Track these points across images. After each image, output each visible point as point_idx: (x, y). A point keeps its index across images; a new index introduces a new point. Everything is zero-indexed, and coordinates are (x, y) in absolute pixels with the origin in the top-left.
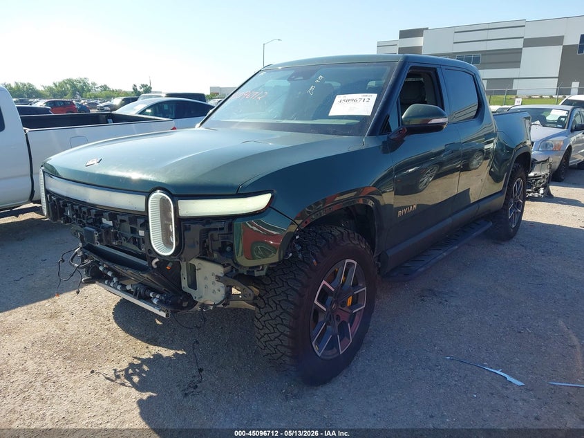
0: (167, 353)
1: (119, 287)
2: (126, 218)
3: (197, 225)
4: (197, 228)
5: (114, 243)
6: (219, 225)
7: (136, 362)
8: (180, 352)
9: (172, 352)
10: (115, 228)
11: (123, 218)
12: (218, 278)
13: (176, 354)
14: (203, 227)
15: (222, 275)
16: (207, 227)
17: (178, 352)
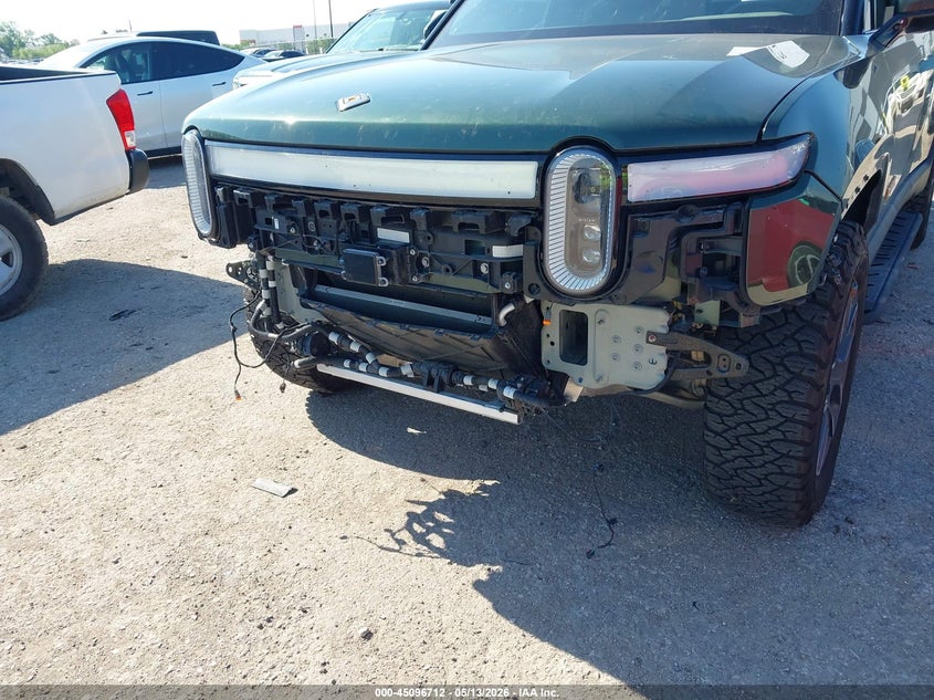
0: (467, 487)
1: (383, 372)
2: (478, 219)
3: (665, 219)
4: (666, 225)
5: (415, 279)
6: (713, 217)
7: (420, 510)
8: (489, 483)
9: (476, 484)
10: (418, 247)
11: (469, 218)
12: (653, 337)
13: (483, 488)
14: (678, 225)
15: (665, 331)
16: (686, 222)
17: (486, 482)
